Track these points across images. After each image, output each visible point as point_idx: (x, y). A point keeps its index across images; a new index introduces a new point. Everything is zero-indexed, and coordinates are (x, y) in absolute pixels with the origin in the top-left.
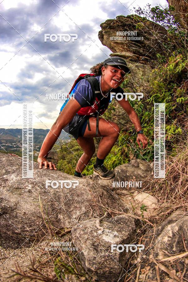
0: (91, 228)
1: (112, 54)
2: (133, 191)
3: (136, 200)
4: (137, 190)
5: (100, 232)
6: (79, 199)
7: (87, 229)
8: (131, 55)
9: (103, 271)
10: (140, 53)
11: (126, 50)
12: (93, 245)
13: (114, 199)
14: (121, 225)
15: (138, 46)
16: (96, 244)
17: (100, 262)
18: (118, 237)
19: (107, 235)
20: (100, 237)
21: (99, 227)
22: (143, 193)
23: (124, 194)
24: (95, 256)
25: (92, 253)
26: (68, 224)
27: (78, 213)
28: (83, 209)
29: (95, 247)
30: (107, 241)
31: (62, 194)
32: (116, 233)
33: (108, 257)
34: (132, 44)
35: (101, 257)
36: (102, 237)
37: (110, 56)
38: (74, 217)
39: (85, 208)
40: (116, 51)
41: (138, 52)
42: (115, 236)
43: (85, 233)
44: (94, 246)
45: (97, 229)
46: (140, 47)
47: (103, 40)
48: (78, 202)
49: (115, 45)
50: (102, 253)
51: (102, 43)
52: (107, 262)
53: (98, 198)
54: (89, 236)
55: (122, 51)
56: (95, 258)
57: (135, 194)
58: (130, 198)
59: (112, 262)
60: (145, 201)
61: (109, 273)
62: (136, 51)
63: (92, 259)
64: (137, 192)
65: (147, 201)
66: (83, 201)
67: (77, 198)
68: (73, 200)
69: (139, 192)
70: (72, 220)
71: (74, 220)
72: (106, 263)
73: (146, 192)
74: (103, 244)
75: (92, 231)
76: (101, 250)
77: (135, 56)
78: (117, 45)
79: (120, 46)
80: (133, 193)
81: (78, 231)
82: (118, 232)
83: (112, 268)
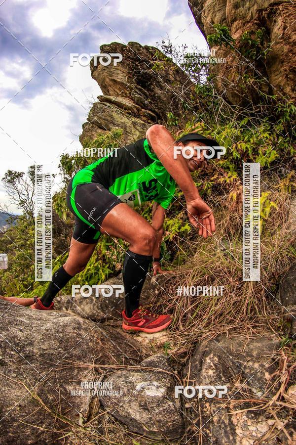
0: (125, 386)
1: (101, 96)
8: (130, 105)
9: (167, 427)
10: (144, 104)
11: (125, 95)
15: (145, 94)
16: (142, 404)
18: (160, 387)
29: (145, 407)
30: (153, 396)
32: (156, 383)
34: (137, 88)
37: (98, 98)
40: (109, 92)
41: (141, 102)
46: (147, 97)
47: (95, 70)
49: (111, 83)
50: (155, 410)
51: (92, 74)
55: (118, 95)
61: (172, 427)
62: (138, 100)
77: (136, 107)
78: (114, 84)
79: (118, 86)
82: (157, 381)
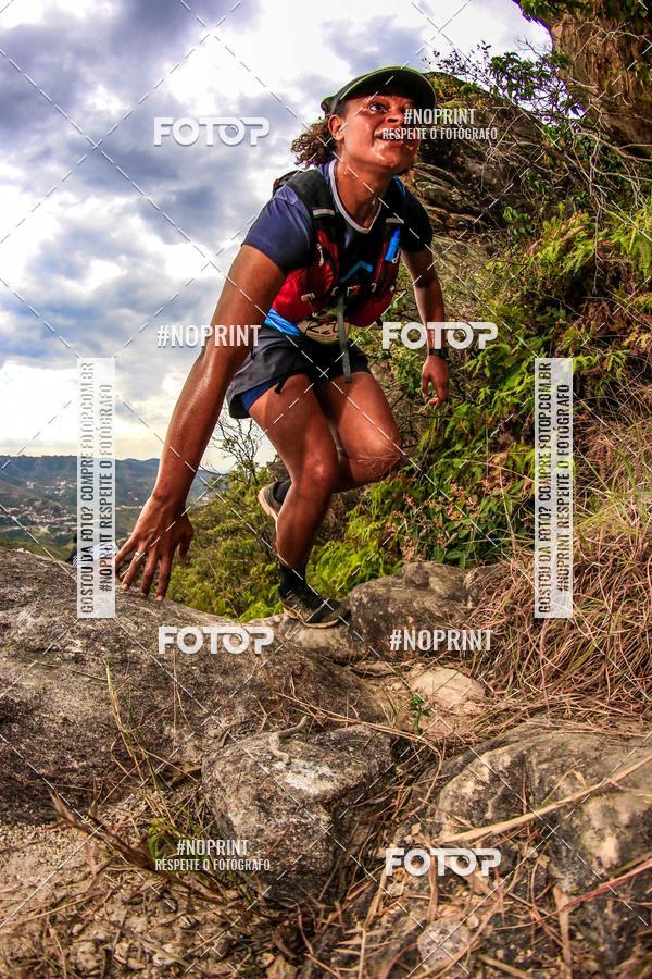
2: (406, 663)
3: (417, 691)
4: (421, 661)
5: (279, 766)
6: (229, 682)
7: (244, 758)
9: (283, 865)
12: (258, 797)
13: (339, 685)
14: (349, 752)
17: (274, 841)
19: (299, 773)
20: (277, 777)
21: (278, 753)
22: (438, 668)
23: (378, 672)
24: (263, 826)
25: (253, 819)
26: (193, 753)
27: (223, 724)
28: (240, 710)
30: (298, 788)
31: (175, 666)
33: (296, 827)
35: (277, 826)
36: (284, 777)
38: (212, 732)
39: (247, 709)
42: (321, 777)
43: (238, 770)
44: (259, 800)
45: (274, 757)
48: (225, 691)
50: (280, 818)
52: (292, 840)
53: (288, 679)
54: (249, 777)
56: (262, 830)
57: (413, 673)
58: (397, 686)
59: (305, 841)
60: (442, 694)
61: (297, 872)
63: (254, 834)
64: (420, 665)
65: (450, 694)
66: (238, 687)
67: (220, 679)
68: (210, 684)
69: (427, 668)
70: (205, 741)
71: (210, 742)
72: (288, 843)
73: (451, 665)
74: (284, 795)
75: (256, 763)
76: (278, 810)
80: (408, 669)
81: (219, 766)
83: (305, 857)
